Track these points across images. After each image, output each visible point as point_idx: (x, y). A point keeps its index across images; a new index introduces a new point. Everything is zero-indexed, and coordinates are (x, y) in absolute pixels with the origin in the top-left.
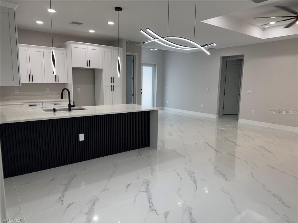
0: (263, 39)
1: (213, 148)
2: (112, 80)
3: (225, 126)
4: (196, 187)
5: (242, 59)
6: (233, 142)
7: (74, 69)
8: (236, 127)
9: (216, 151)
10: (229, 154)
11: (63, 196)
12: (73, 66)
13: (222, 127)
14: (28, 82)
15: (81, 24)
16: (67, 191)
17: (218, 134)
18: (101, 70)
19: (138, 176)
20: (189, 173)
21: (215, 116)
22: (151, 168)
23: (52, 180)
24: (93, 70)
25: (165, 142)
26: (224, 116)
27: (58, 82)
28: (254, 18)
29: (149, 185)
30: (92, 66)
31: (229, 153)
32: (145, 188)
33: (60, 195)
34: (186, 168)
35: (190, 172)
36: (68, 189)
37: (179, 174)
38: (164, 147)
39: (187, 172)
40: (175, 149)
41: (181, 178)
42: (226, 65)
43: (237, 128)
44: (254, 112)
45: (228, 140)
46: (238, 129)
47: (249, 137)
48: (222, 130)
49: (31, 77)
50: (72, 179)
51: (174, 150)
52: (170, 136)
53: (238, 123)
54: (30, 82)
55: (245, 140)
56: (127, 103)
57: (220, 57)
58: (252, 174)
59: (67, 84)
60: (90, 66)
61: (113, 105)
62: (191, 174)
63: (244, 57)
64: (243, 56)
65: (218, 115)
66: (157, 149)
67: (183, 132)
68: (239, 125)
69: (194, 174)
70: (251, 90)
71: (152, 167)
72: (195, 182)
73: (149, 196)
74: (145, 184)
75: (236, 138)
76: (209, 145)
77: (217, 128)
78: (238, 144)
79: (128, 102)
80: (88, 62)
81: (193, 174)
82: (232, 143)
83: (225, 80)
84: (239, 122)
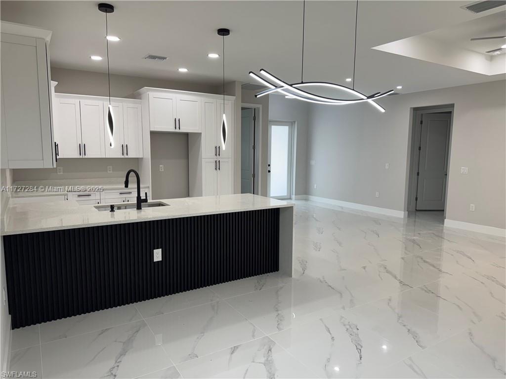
0: (490, 75)
1: (396, 278)
2: (218, 151)
3: (419, 234)
4: (361, 358)
5: (451, 112)
6: (434, 266)
7: (153, 134)
8: (440, 236)
9: (401, 282)
10: (425, 291)
11: (118, 366)
12: (152, 130)
13: (414, 236)
14: (78, 156)
15: (164, 58)
16: (125, 355)
17: (406, 248)
18: (198, 135)
19: (254, 332)
20: (348, 327)
21: (400, 214)
22: (279, 314)
23: (103, 332)
24: (187, 135)
25: (306, 262)
26: (418, 213)
27: (126, 157)
28: (472, 40)
29: (272, 351)
30: (184, 129)
31: (426, 289)
32: (264, 357)
33: (112, 363)
34: (343, 317)
35: (350, 326)
36: (126, 352)
37: (329, 329)
38: (303, 273)
39: (344, 325)
40: (324, 278)
41: (333, 338)
42: (421, 122)
43: (442, 238)
44: (474, 208)
45: (425, 261)
46: (444, 238)
47: (464, 255)
48: (414, 241)
49: (82, 148)
50: (137, 331)
51: (322, 280)
52: (316, 250)
53: (444, 228)
54: (81, 157)
55: (457, 262)
56: (242, 193)
57: (409, 109)
58: (470, 334)
59: (142, 158)
60: (179, 128)
61: (218, 196)
62: (352, 330)
63: (454, 107)
64: (452, 106)
65: (407, 212)
66: (291, 276)
67: (340, 244)
68: (444, 231)
69: (358, 329)
70: (467, 168)
71: (279, 312)
72: (359, 347)
73: (270, 373)
74: (265, 347)
75: (439, 257)
76: (388, 272)
77: (404, 236)
78: (443, 270)
79: (244, 191)
80: (177, 122)
81: (355, 330)
82: (432, 268)
83: (420, 149)
84: (445, 225)
